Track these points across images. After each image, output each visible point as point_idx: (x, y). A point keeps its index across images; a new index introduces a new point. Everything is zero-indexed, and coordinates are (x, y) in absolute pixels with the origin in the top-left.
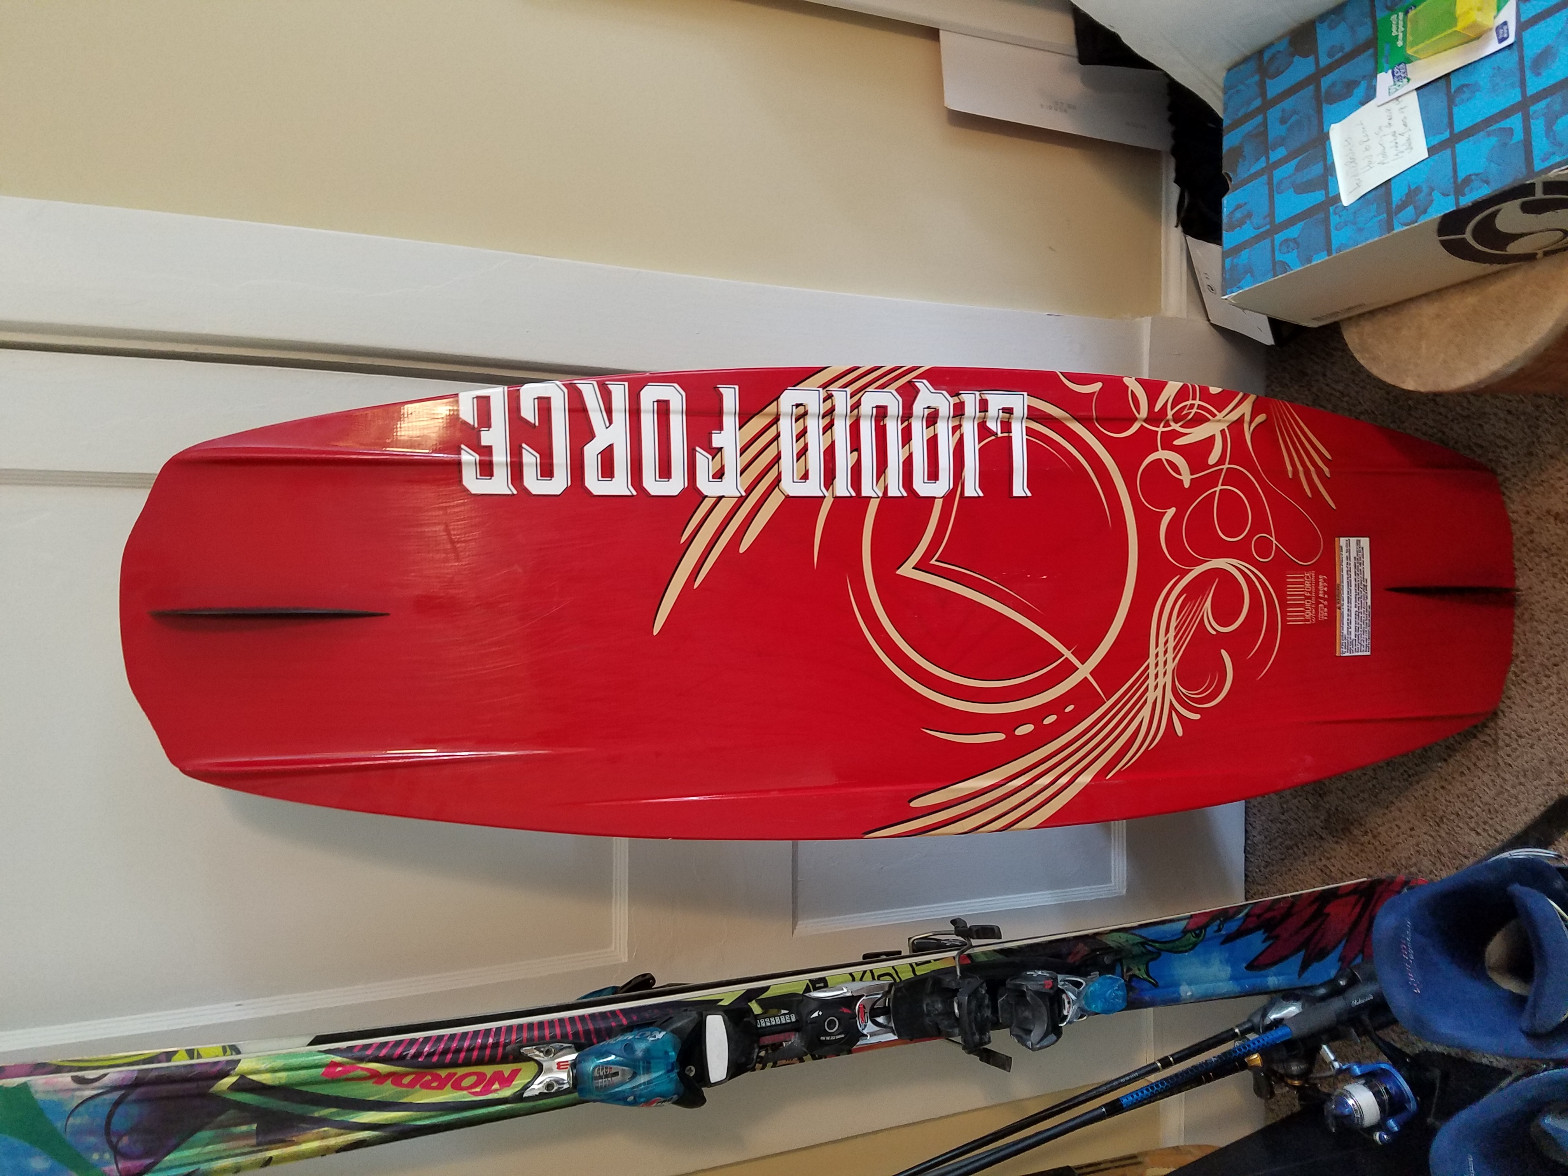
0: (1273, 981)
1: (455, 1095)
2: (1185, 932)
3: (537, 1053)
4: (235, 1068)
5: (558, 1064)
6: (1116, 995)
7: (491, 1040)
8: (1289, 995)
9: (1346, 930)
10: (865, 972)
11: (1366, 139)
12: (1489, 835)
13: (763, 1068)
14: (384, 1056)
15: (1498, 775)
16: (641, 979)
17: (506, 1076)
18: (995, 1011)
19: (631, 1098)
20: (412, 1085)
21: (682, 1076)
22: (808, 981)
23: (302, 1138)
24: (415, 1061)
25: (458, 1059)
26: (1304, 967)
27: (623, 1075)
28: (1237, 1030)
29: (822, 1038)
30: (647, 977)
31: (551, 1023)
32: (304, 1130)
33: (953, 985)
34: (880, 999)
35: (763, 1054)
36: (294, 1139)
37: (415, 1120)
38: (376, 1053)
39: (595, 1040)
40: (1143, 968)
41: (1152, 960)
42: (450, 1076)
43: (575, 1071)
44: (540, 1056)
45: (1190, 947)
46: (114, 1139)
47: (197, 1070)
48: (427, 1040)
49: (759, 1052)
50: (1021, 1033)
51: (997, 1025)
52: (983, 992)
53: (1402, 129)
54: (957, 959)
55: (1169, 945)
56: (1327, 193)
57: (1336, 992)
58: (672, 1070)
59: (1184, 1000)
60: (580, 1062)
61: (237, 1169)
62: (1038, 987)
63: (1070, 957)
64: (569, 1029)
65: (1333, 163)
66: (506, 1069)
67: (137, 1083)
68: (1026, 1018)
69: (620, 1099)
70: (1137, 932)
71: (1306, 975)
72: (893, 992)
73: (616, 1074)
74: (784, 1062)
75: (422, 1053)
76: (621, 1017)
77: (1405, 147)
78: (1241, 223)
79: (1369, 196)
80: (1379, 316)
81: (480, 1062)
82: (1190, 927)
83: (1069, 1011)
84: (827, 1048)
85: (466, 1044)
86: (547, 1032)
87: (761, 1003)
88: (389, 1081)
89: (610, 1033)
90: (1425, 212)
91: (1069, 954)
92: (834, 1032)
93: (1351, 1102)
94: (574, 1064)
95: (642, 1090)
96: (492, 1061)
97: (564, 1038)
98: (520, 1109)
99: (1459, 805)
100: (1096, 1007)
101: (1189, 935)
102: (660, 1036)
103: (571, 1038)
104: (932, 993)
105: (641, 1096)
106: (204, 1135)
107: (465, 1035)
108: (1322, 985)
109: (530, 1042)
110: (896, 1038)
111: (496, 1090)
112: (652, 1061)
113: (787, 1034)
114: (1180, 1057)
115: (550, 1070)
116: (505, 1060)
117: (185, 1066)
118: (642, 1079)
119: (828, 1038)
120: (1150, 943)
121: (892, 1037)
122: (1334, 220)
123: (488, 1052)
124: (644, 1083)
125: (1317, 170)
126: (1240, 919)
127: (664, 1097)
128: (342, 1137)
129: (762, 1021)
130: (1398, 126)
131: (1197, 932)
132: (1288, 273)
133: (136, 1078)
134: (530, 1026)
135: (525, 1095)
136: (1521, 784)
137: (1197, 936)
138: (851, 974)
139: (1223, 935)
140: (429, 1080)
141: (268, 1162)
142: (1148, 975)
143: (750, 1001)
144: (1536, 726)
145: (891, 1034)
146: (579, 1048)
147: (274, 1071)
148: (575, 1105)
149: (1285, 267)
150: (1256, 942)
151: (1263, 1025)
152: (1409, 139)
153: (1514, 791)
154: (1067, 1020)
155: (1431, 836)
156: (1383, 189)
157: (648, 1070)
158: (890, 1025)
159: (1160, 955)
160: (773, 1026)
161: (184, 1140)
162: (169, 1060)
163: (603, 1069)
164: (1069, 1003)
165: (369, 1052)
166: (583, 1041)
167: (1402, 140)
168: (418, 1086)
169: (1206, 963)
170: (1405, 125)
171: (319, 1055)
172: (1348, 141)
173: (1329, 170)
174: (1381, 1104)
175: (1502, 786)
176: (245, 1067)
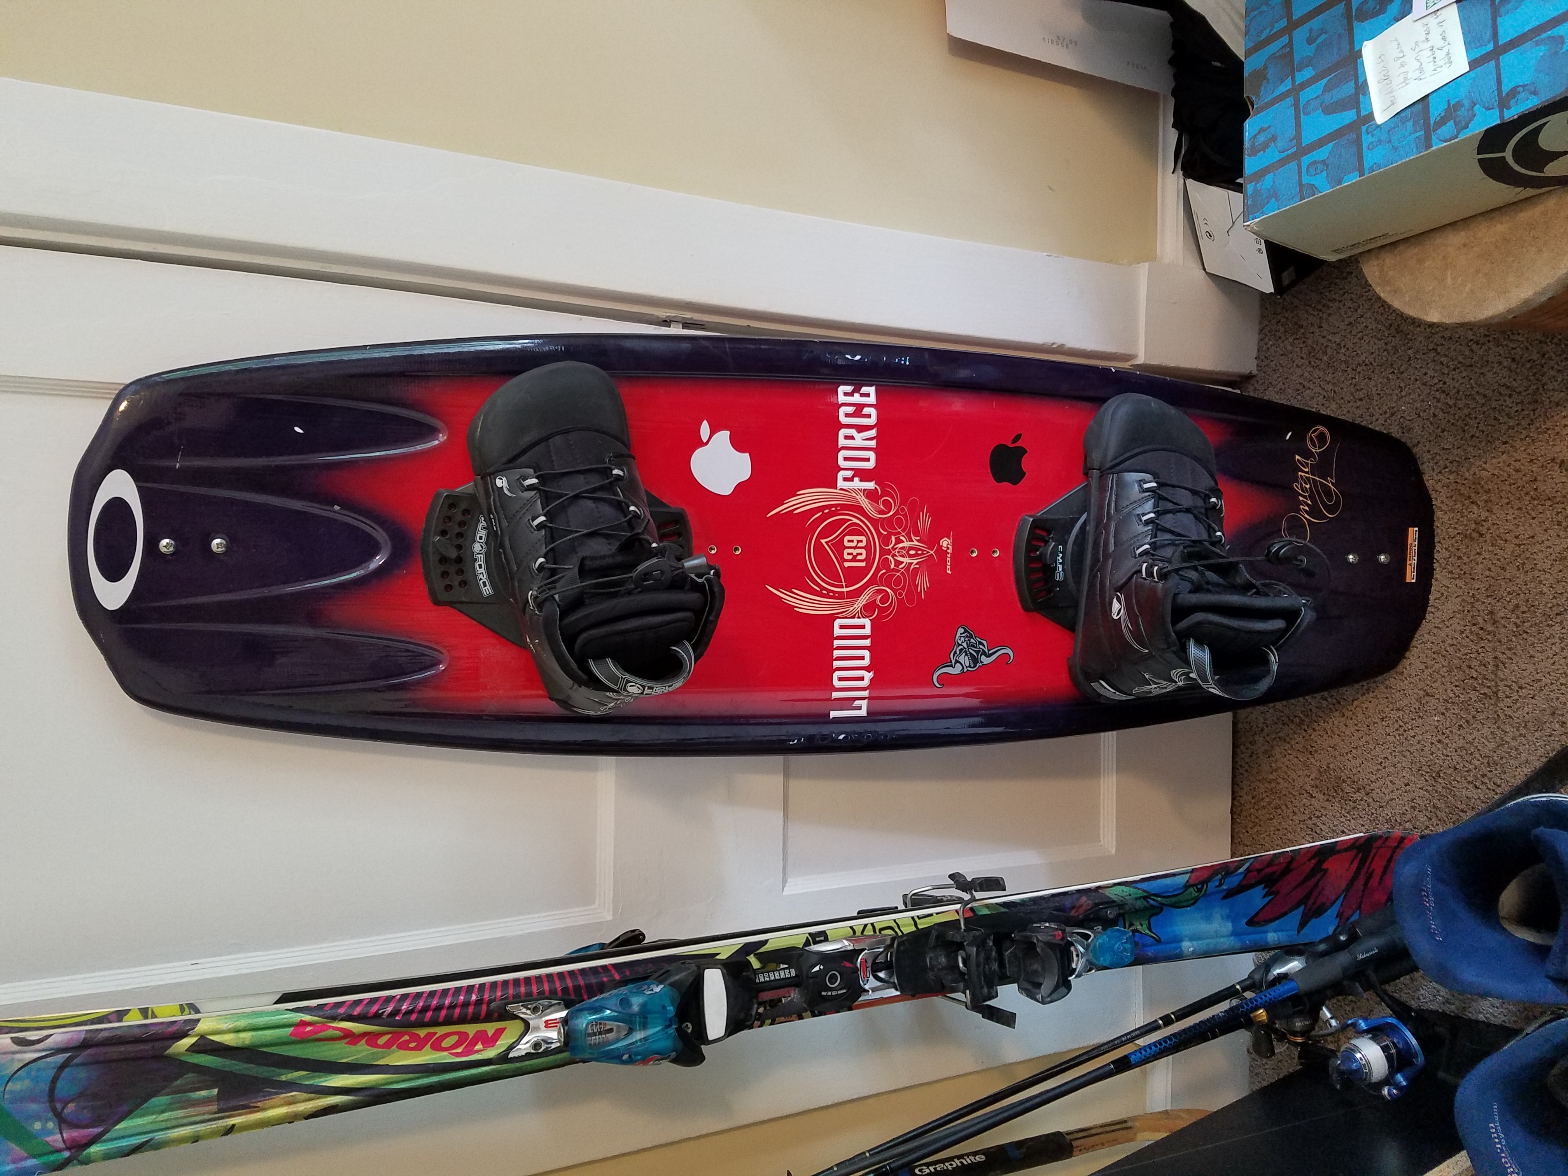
0: (1272, 937)
1: (434, 1056)
2: (1187, 886)
3: (524, 1010)
4: (195, 1028)
5: (546, 1022)
6: (1124, 948)
7: (474, 997)
8: (1290, 951)
9: (1344, 886)
10: (866, 926)
11: (1401, 55)
12: (1488, 788)
13: (761, 1026)
14: (359, 1015)
15: (1498, 728)
16: (630, 935)
17: (490, 1035)
18: (1002, 965)
19: (625, 1057)
20: (387, 1045)
21: (680, 1032)
22: (808, 935)
23: (268, 1103)
24: (391, 1019)
25: (439, 1017)
26: (1303, 924)
27: (618, 1032)
28: (1238, 987)
29: (824, 993)
30: (637, 932)
31: (539, 978)
32: (270, 1094)
33: (958, 939)
34: (882, 952)
35: (761, 1010)
36: (259, 1104)
37: (391, 1083)
38: (350, 1012)
39: (585, 997)
40: (1145, 923)
41: (1153, 915)
42: (430, 1035)
43: (566, 1028)
44: (526, 1014)
45: (1192, 902)
46: (59, 1106)
47: (153, 1031)
48: (404, 997)
49: (758, 1008)
50: (1029, 987)
51: (1005, 980)
52: (991, 944)
53: (1441, 43)
54: (961, 913)
55: (1174, 900)
56: (1358, 113)
57: (1337, 947)
58: (668, 1027)
59: (1186, 956)
60: (572, 1018)
61: (196, 1139)
62: (1049, 938)
63: (1073, 911)
64: (558, 985)
65: (1366, 80)
66: (490, 1028)
67: (85, 1044)
68: (1036, 971)
69: (615, 1057)
70: (1139, 885)
71: (1305, 931)
72: (895, 945)
73: (611, 1030)
74: (783, 1019)
75: (400, 1010)
76: (613, 971)
77: (1443, 62)
78: (1265, 147)
79: (1404, 114)
80: (1401, 247)
81: (462, 1020)
82: (1192, 882)
83: (1078, 964)
84: (827, 1004)
85: (447, 1002)
86: (535, 989)
87: (759, 957)
88: (363, 1041)
89: (601, 988)
90: (1466, 127)
91: (1073, 908)
92: (836, 988)
93: (1358, 1056)
94: (565, 1021)
95: (638, 1047)
96: (476, 1019)
97: (553, 994)
98: (505, 1070)
99: (1456, 758)
100: (1104, 960)
101: (1191, 889)
102: (658, 989)
103: (560, 994)
104: (935, 947)
105: (636, 1054)
106: (161, 1100)
107: (445, 992)
108: (1321, 942)
109: (517, 999)
110: (898, 993)
111: (478, 1051)
112: (649, 1016)
113: (786, 989)
114: (1183, 1014)
115: (537, 1029)
116: (488, 1018)
117: (139, 1026)
118: (638, 1036)
119: (829, 993)
120: (1153, 897)
121: (894, 993)
122: (1366, 140)
123: (471, 1009)
124: (641, 1040)
125: (1348, 89)
126: (1241, 873)
127: (662, 1055)
128: (311, 1102)
129: (761, 976)
130: (1436, 39)
131: (1199, 887)
132: (1316, 196)
133: (85, 1039)
134: (516, 982)
135: (510, 1056)
136: (1521, 735)
137: (1199, 890)
138: (851, 927)
139: (1225, 890)
140: (406, 1041)
141: (231, 1130)
142: (1150, 930)
143: (748, 955)
144: (1538, 677)
145: (893, 990)
146: (568, 1005)
147: (238, 1031)
148: (563, 1066)
149: (1313, 189)
150: (1257, 898)
151: (1266, 981)
152: (1448, 54)
153: (1513, 744)
154: (1076, 973)
155: (1426, 790)
156: (1421, 105)
157: (644, 1026)
158: (892, 980)
159: (1162, 909)
160: (772, 981)
161: (138, 1106)
162: (120, 1020)
163: (596, 1025)
164: (1077, 956)
165: (341, 1011)
166: (573, 997)
167: (1440, 55)
168: (395, 1047)
169: (1208, 919)
170: (1444, 39)
171: (288, 1014)
172: (1381, 58)
173: (1362, 88)
174: (1389, 1058)
175: (1501, 738)
176: (205, 1028)
